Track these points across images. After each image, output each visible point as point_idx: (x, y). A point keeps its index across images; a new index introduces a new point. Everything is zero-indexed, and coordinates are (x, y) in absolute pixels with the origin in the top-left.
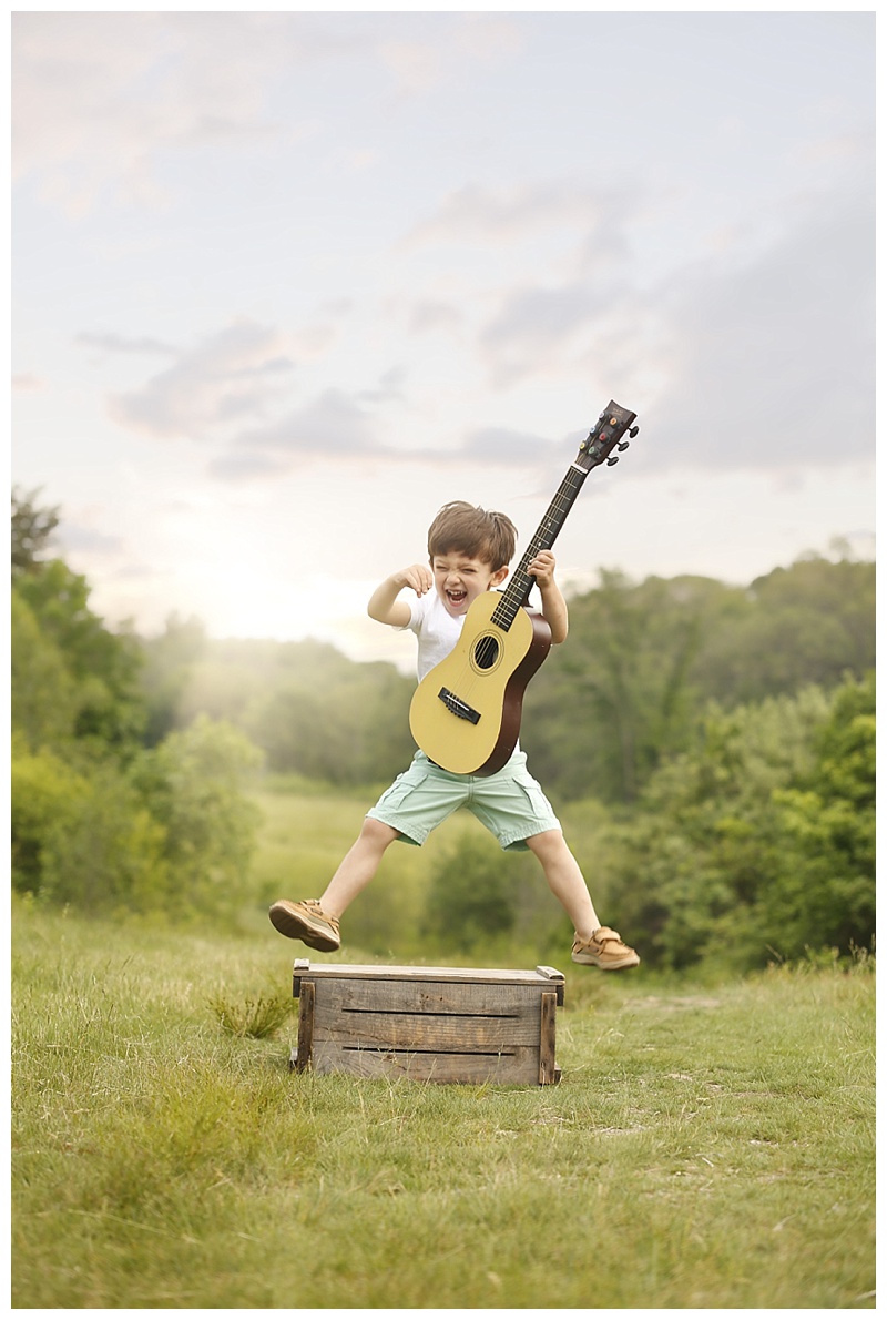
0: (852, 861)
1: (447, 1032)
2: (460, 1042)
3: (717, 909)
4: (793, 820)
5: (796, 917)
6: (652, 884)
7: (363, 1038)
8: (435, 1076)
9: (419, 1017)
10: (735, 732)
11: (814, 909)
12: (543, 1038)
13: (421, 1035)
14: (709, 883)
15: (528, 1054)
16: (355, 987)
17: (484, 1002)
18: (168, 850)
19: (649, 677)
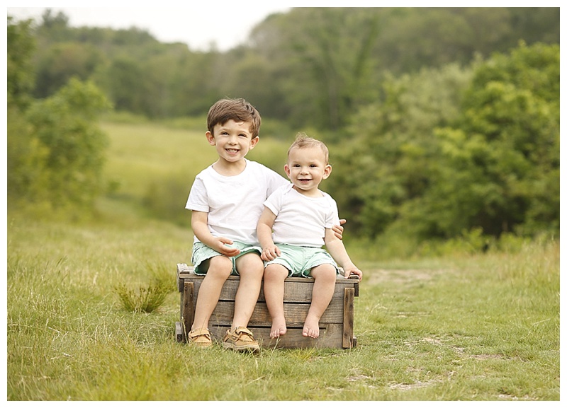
0: (486, 173)
2: (290, 320)
3: (395, 201)
4: (448, 147)
5: (449, 208)
6: (354, 185)
7: (226, 319)
9: (262, 304)
10: (403, 90)
11: (461, 203)
12: (345, 318)
13: (264, 316)
14: (389, 185)
15: (336, 328)
18: (52, 162)
19: (346, 53)
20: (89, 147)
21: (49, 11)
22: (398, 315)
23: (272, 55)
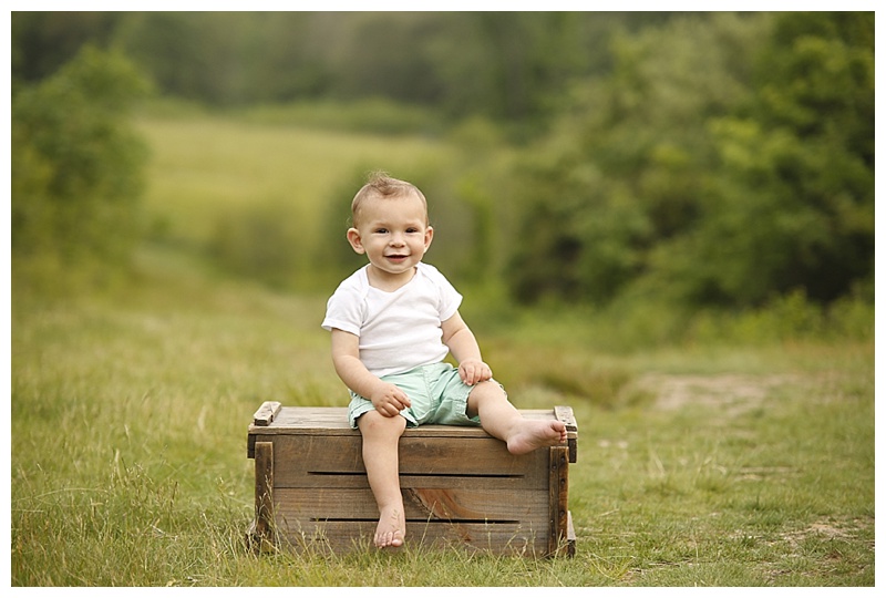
0: (800, 195)
3: (639, 242)
4: (733, 152)
22: (743, 474)
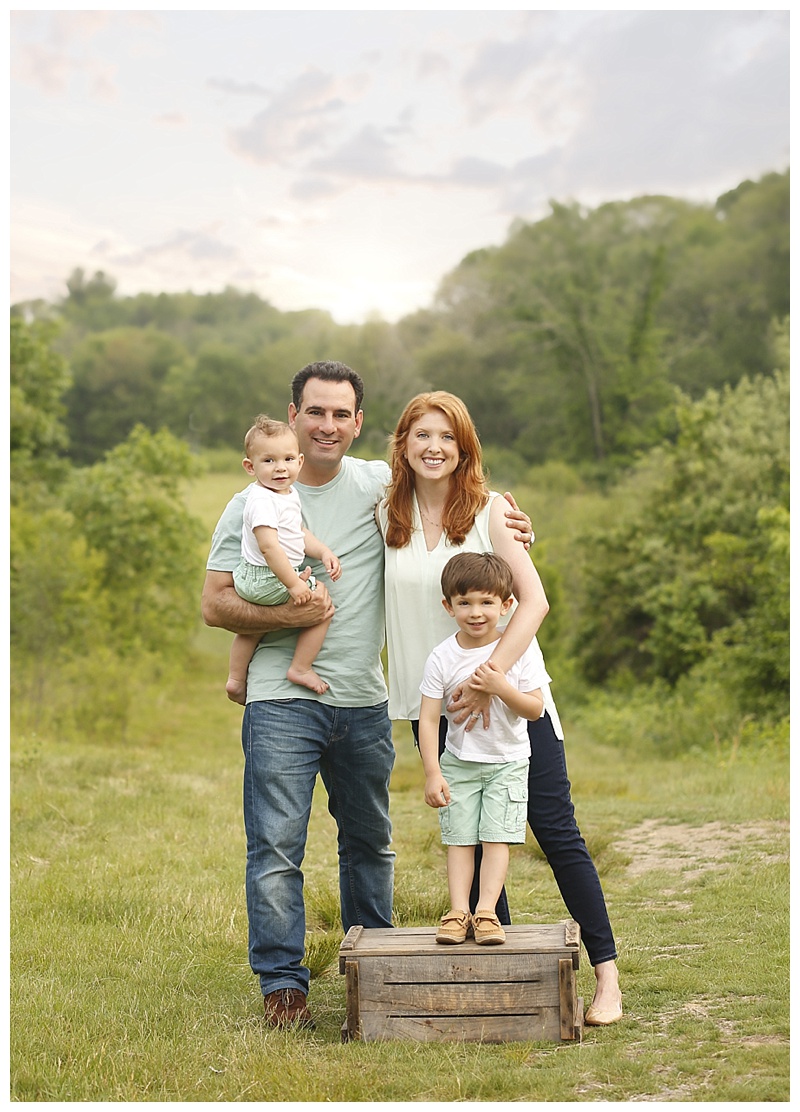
1: (478, 997)
2: (489, 1006)
7: (404, 1007)
8: (469, 1037)
9: (451, 986)
12: (562, 999)
13: (454, 1002)
14: (695, 585)
15: (550, 1013)
16: (393, 963)
17: (508, 970)
18: (109, 578)
19: (612, 318)
20: (174, 547)
21: (79, 273)
23: (481, 328)
